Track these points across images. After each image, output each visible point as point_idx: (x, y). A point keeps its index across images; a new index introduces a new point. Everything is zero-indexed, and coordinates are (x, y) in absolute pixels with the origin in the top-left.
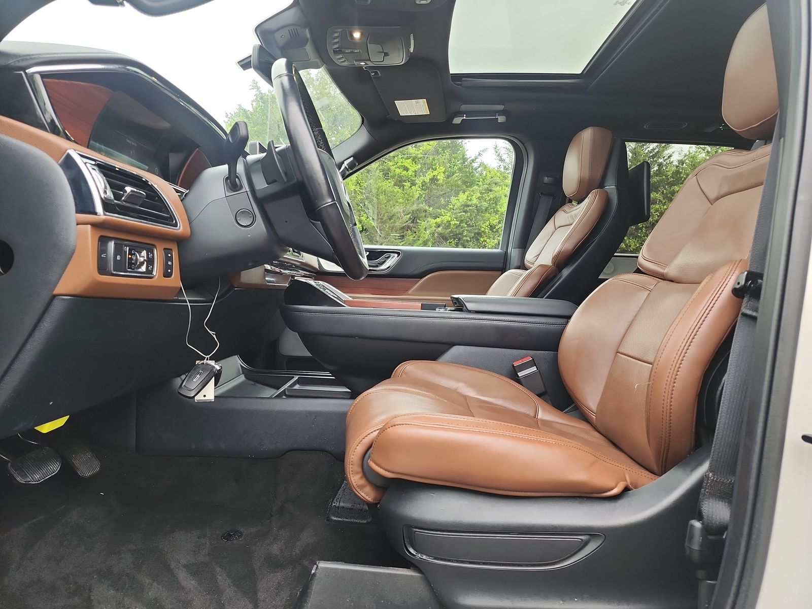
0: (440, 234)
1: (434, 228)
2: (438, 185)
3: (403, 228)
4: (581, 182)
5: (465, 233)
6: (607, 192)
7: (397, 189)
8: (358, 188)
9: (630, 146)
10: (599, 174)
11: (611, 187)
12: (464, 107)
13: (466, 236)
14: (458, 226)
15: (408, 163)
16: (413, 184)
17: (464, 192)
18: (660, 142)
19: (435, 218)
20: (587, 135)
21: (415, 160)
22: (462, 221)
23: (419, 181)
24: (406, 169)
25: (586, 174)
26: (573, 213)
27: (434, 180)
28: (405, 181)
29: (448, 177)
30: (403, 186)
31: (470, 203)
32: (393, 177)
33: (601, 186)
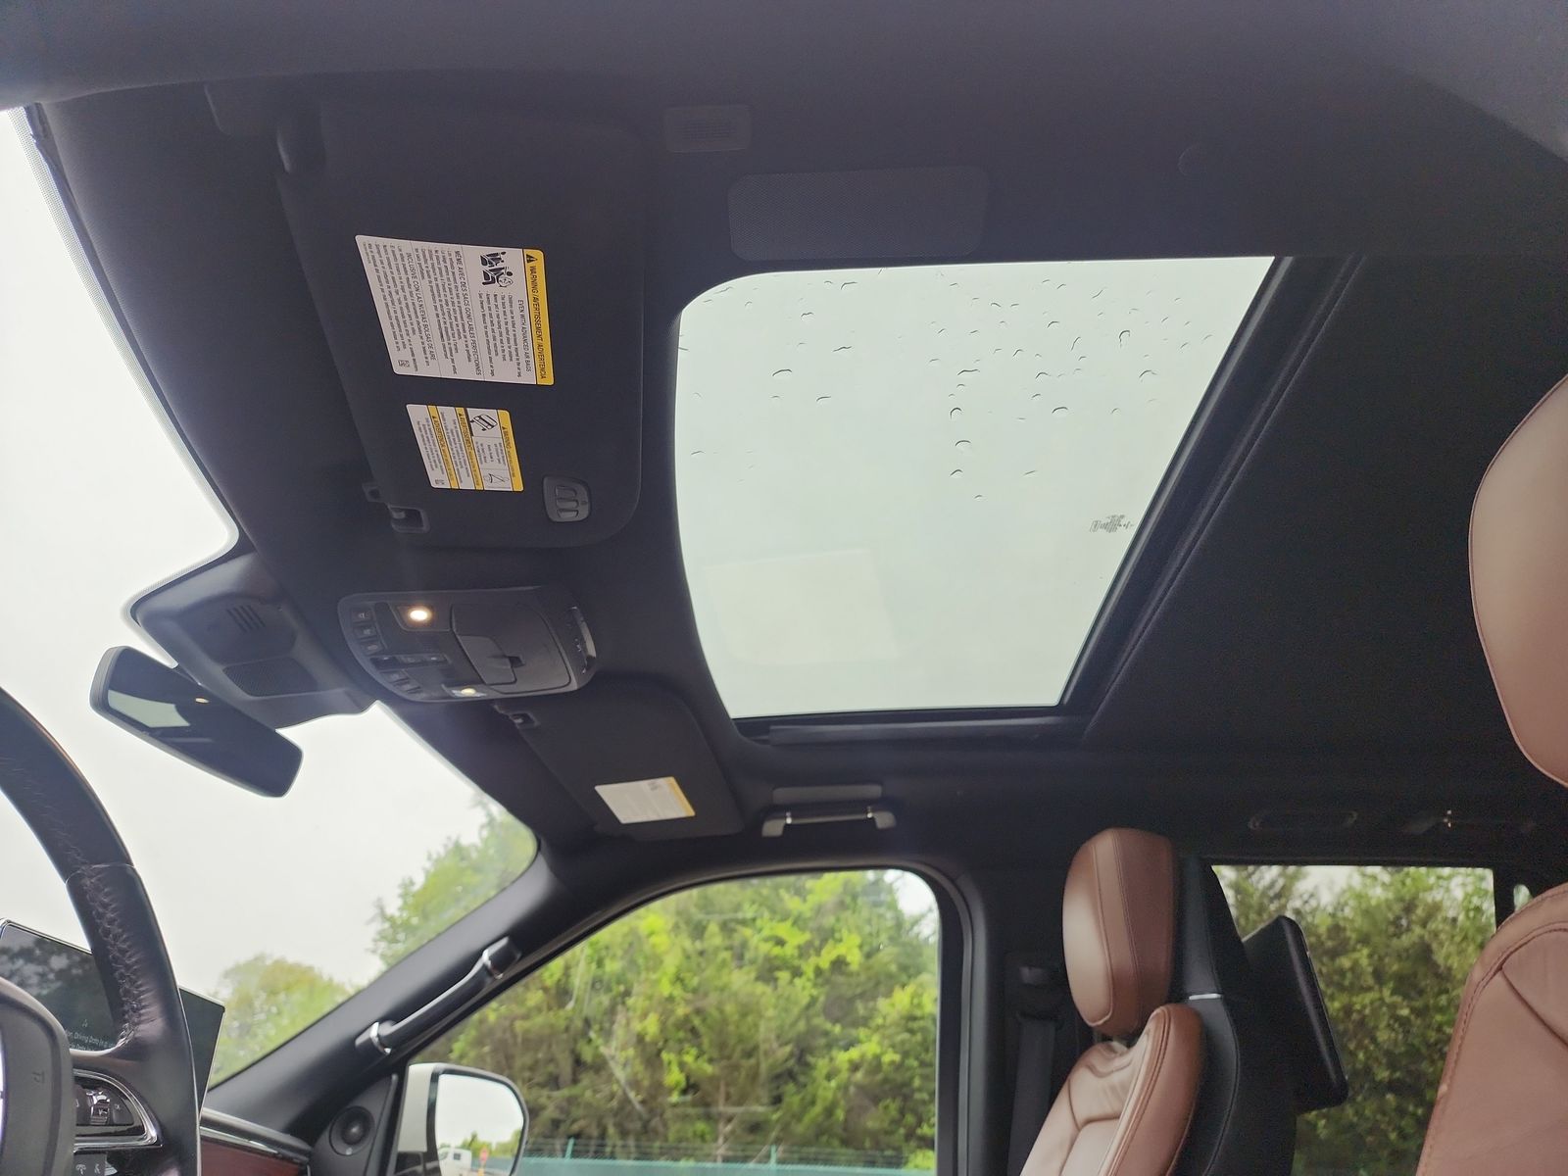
0: (860, 1088)
1: (844, 1075)
2: (850, 975)
3: (778, 1077)
4: (1116, 982)
5: (917, 1082)
6: (1197, 1015)
7: (760, 988)
8: (678, 992)
9: (1226, 874)
10: (1162, 959)
11: (1206, 997)
12: (782, 794)
13: (920, 1090)
14: (898, 1067)
15: (783, 930)
16: (797, 973)
17: (903, 986)
18: (1284, 863)
19: (846, 1049)
20: (1105, 850)
21: (798, 922)
22: (905, 1054)
23: (808, 969)
24: (780, 942)
25: (1126, 958)
26: (1116, 1078)
27: (839, 964)
28: (778, 969)
29: (868, 956)
30: (776, 980)
31: (918, 1013)
32: (752, 962)
33: (1176, 994)
